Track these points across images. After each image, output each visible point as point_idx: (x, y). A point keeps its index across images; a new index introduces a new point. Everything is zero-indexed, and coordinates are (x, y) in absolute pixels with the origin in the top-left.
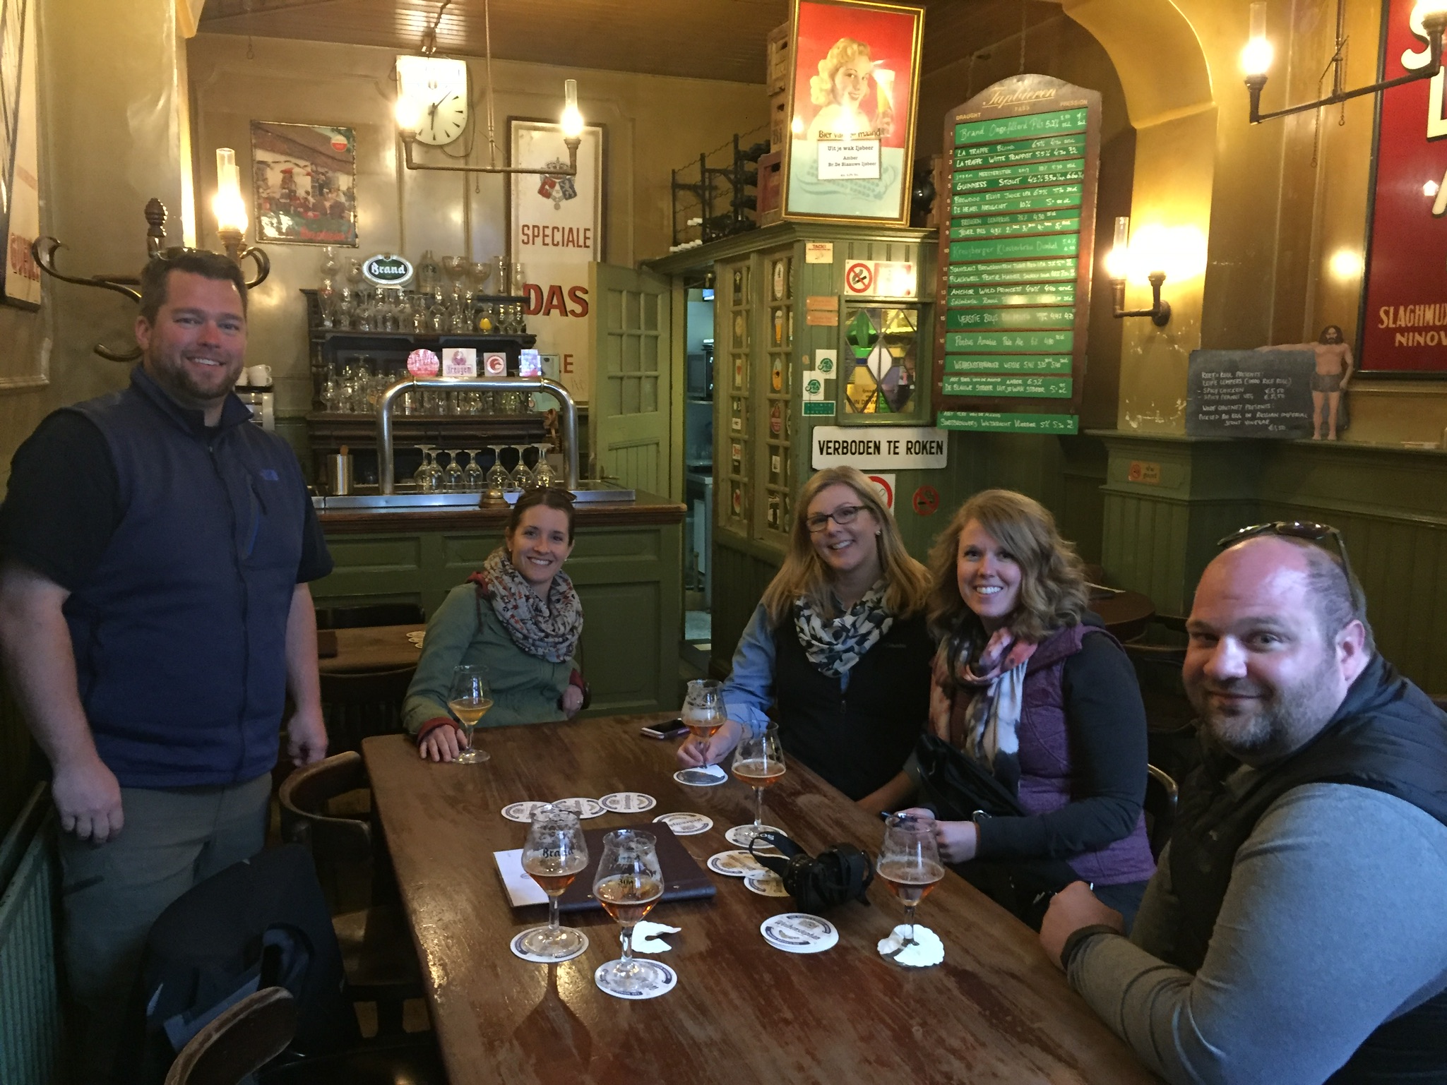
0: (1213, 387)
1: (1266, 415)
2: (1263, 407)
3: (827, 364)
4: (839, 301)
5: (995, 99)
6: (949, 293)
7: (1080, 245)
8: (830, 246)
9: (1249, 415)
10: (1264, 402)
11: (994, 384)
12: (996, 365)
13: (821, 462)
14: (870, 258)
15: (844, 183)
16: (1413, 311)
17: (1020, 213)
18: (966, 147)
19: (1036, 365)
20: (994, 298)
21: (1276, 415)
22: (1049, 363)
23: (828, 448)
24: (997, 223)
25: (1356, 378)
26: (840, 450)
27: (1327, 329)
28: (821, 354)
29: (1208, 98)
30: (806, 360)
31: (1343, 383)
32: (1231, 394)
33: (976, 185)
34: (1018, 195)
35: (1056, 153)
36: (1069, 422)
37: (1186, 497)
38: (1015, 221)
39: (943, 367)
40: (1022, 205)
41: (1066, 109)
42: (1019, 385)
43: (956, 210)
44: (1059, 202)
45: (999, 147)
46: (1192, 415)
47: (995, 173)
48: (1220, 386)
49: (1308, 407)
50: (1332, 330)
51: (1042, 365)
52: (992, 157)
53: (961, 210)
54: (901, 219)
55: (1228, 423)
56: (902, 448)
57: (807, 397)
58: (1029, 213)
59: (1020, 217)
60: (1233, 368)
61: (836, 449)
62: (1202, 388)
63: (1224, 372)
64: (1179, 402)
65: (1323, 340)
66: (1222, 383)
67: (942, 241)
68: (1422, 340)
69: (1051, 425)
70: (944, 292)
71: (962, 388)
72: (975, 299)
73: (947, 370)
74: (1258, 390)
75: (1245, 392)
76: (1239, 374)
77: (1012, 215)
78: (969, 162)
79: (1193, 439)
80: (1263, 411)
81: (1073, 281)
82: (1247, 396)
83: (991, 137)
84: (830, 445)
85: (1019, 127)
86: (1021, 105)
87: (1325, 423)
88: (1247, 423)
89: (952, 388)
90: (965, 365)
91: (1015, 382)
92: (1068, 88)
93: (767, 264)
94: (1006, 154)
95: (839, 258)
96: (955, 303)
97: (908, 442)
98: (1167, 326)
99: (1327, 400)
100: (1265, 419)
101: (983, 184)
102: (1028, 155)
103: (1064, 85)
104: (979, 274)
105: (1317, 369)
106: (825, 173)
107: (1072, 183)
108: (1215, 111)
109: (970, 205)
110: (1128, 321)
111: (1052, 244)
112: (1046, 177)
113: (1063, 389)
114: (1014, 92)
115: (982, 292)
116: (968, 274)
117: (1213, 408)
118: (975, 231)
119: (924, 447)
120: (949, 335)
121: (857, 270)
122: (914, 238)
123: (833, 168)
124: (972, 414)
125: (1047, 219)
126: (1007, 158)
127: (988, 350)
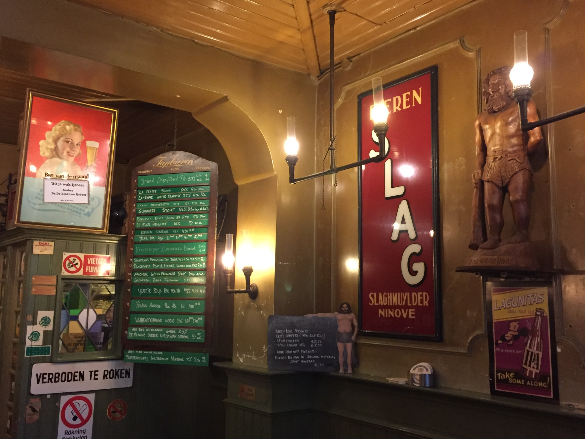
0: (282, 339)
1: (313, 357)
2: (310, 352)
3: (46, 321)
4: (57, 279)
5: (160, 163)
6: (133, 275)
7: (207, 248)
8: (52, 243)
9: (303, 357)
10: (311, 349)
11: (159, 333)
12: (160, 320)
13: (36, 388)
14: (81, 252)
15: (63, 205)
16: (386, 296)
17: (174, 229)
18: (144, 189)
19: (184, 321)
20: (159, 279)
21: (318, 357)
22: (191, 320)
23: (44, 378)
24: (162, 234)
25: (360, 334)
26: (53, 380)
27: (343, 304)
28: (41, 314)
29: (272, 170)
30: (30, 318)
31: (353, 338)
32: (292, 344)
33: (150, 211)
34: (173, 218)
35: (194, 195)
36: (204, 358)
37: (269, 411)
38: (171, 233)
39: (128, 321)
40: (175, 224)
41: (199, 172)
42: (173, 334)
43: (138, 225)
44: (196, 223)
45: (162, 190)
46: (272, 356)
47: (160, 204)
48: (286, 338)
49: (336, 352)
50: (345, 306)
51: (188, 321)
52: (158, 196)
53: (141, 225)
54: (103, 229)
55: (292, 362)
56: (100, 375)
57: (28, 343)
58: (180, 229)
59: (175, 231)
60: (292, 327)
61: (50, 380)
62: (276, 339)
63: (288, 329)
64: (264, 347)
65: (341, 312)
66: (288, 336)
67: (129, 243)
68: (392, 314)
69: (193, 359)
70: (130, 274)
71: (139, 335)
72: (148, 279)
73: (131, 323)
74: (307, 341)
75: (300, 342)
76: (296, 331)
77: (170, 229)
78: (145, 198)
79: (272, 373)
80: (311, 354)
81: (205, 270)
82: (301, 345)
83: (158, 184)
84: (45, 376)
85: (173, 180)
86: (174, 167)
87: (345, 362)
88: (302, 362)
89: (133, 335)
90: (142, 320)
91: (171, 331)
92: (200, 160)
93: (18, 254)
94: (167, 194)
95: (58, 252)
96: (136, 281)
97: (105, 371)
98: (257, 299)
99: (345, 347)
100: (312, 359)
101: (154, 211)
102: (179, 196)
103: (198, 158)
104: (151, 263)
105: (339, 329)
106: (49, 198)
107: (203, 212)
108: (276, 176)
109: (146, 222)
110: (237, 296)
111: (192, 248)
112: (189, 209)
113: (199, 337)
114: (171, 160)
115: (152, 275)
116: (145, 264)
117: (283, 352)
118: (148, 238)
119: (117, 373)
120: (132, 301)
121: (71, 259)
122: (113, 241)
123: (56, 196)
124: (146, 352)
125: (190, 233)
126: (167, 196)
127: (156, 311)
